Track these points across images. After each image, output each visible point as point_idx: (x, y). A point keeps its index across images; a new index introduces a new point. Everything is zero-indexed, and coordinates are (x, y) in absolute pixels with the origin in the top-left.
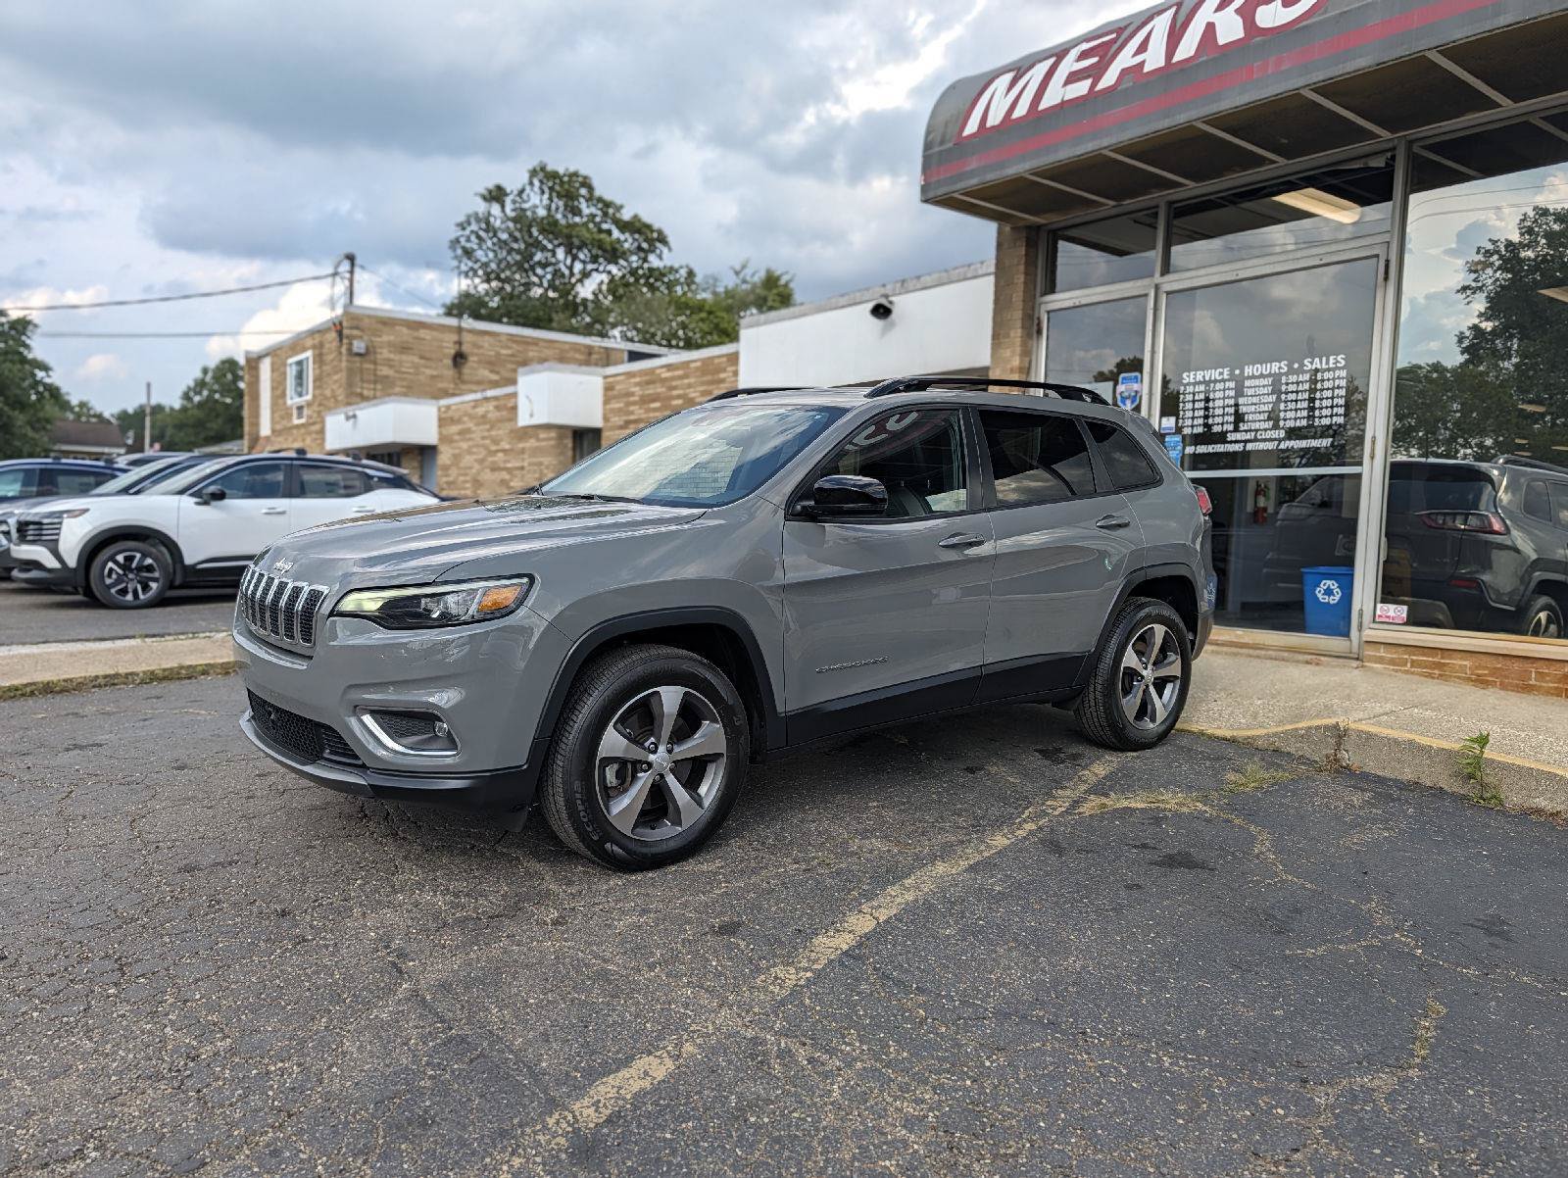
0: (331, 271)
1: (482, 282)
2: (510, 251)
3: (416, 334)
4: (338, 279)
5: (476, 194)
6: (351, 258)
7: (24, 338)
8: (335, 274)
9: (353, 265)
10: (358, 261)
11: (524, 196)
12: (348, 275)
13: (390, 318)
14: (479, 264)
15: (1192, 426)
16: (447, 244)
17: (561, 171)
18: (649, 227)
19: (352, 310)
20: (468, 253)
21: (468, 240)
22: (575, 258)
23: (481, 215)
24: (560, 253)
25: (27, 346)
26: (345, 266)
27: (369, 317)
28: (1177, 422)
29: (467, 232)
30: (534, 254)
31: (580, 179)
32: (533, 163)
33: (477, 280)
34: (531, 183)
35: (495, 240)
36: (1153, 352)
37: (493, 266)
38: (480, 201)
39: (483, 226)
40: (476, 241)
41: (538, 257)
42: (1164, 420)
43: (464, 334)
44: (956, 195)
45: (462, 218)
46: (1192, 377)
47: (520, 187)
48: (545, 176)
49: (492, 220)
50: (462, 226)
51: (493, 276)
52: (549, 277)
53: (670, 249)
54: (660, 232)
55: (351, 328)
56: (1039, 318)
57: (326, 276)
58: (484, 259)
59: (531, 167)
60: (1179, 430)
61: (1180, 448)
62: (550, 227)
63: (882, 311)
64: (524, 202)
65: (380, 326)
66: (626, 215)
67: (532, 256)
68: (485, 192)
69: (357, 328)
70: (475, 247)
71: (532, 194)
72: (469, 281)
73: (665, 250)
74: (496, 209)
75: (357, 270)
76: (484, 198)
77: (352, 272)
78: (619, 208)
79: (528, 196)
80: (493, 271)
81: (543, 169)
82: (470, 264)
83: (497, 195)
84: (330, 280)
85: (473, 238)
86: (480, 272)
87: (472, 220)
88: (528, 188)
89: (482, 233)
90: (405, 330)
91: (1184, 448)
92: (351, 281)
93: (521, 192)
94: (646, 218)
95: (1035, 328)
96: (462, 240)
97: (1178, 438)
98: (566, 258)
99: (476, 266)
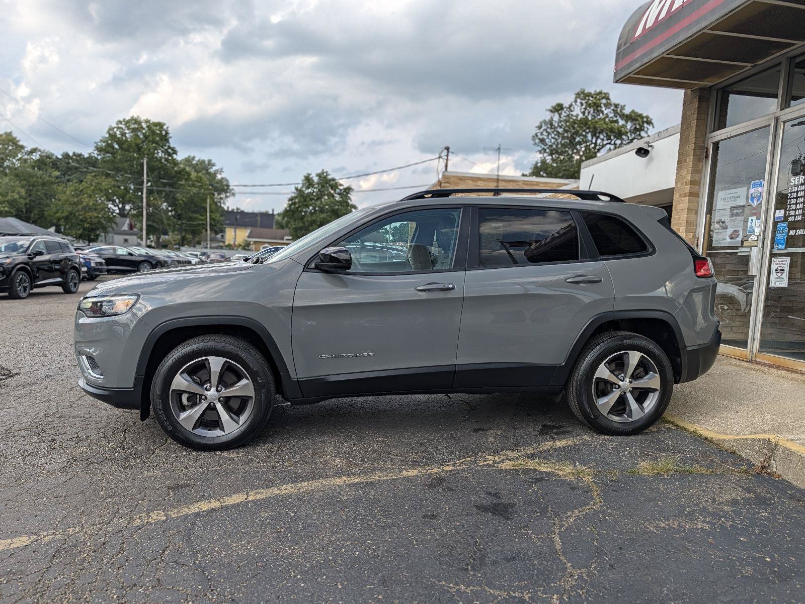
0: (438, 156)
1: (548, 155)
2: (563, 138)
3: (476, 184)
4: (441, 160)
5: (546, 110)
6: (447, 149)
7: (349, 195)
8: (440, 157)
9: (448, 152)
10: (450, 150)
11: (572, 108)
12: (446, 157)
13: (463, 177)
14: (547, 146)
15: (795, 216)
16: (531, 138)
17: (593, 92)
18: (641, 116)
19: (446, 174)
20: (542, 141)
21: (542, 134)
22: (597, 138)
23: (547, 120)
24: (589, 136)
25: (350, 199)
26: (445, 152)
27: (454, 177)
28: (785, 213)
29: (542, 130)
30: (575, 138)
31: (603, 95)
32: (578, 90)
33: (545, 155)
34: (576, 101)
35: (555, 133)
36: (772, 164)
37: (554, 146)
38: (549, 113)
39: (549, 126)
40: (546, 134)
41: (578, 139)
42: (777, 211)
43: (500, 182)
44: (631, 75)
45: (538, 124)
46: (797, 180)
47: (569, 103)
48: (582, 95)
49: (554, 123)
50: (540, 127)
51: (554, 152)
52: (583, 149)
53: (653, 127)
54: (647, 117)
55: (445, 183)
56: (707, 148)
57: (436, 159)
58: (549, 144)
59: (576, 92)
60: (786, 218)
61: (786, 231)
62: (584, 123)
63: (643, 152)
64: (572, 111)
65: (458, 181)
66: (627, 111)
67: (575, 139)
68: (550, 108)
69: (448, 183)
70: (545, 137)
71: (576, 107)
72: (541, 155)
73: (650, 127)
74: (556, 117)
75: (450, 154)
76: (551, 111)
77: (447, 156)
78: (623, 108)
79: (574, 108)
80: (554, 149)
81: (583, 93)
82: (543, 146)
83: (558, 108)
84: (437, 160)
85: (545, 133)
86: (548, 150)
87: (543, 125)
88: (574, 104)
89: (549, 130)
90: (470, 182)
91: (789, 232)
92: (447, 160)
93: (571, 105)
94: (639, 111)
95: (705, 154)
96: (539, 134)
97: (785, 224)
98: (592, 138)
99: (545, 148)
